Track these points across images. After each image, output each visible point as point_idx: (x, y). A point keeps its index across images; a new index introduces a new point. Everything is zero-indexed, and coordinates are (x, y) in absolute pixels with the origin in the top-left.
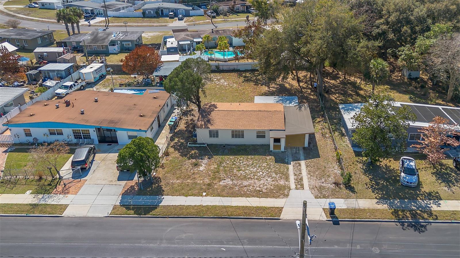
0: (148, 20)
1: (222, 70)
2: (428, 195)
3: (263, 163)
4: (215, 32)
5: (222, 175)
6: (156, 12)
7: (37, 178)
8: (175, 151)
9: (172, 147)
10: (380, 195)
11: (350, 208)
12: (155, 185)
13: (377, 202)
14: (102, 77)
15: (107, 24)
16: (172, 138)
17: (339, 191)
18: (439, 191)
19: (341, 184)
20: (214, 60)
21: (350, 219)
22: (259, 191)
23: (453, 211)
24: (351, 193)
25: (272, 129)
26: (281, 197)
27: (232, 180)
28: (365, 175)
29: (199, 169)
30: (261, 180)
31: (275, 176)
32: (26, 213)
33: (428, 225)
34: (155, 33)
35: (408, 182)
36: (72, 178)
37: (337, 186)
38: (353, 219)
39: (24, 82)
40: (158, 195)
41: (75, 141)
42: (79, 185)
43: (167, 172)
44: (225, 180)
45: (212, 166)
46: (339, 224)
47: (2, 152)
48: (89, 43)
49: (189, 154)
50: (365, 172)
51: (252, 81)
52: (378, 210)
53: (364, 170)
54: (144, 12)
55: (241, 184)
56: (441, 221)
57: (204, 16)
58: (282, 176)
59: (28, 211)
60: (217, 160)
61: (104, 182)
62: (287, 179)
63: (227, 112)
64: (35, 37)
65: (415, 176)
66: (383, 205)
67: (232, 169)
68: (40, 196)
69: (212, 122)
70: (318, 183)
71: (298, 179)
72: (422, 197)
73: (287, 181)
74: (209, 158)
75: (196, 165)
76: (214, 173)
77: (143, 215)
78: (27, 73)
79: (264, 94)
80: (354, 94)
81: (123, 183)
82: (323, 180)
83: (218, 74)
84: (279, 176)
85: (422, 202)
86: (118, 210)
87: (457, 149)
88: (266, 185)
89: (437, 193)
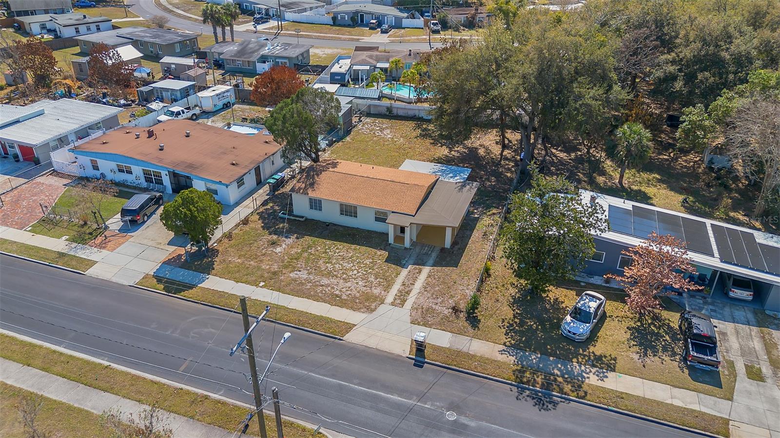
0: (338, 30)
1: (395, 115)
2: (595, 359)
3: (368, 258)
4: (413, 54)
5: (301, 263)
6: (351, 18)
7: (82, 222)
8: (259, 220)
9: (258, 213)
10: (514, 340)
11: (454, 348)
12: (208, 259)
13: (502, 350)
14: (227, 106)
15: (279, 32)
16: (266, 202)
17: (452, 321)
18: (619, 358)
19: (462, 312)
20: (394, 99)
21: (443, 363)
22: (337, 296)
23: (622, 393)
24: (470, 328)
25: (395, 211)
26: (362, 310)
27: (309, 274)
28: (510, 307)
29: (274, 250)
30: (350, 281)
31: (373, 280)
32: (50, 262)
33: (564, 402)
34: (336, 50)
35: (570, 332)
36: (119, 230)
37: (455, 313)
38: (448, 364)
39: (133, 101)
40: (203, 273)
41: (145, 184)
42: (122, 240)
43: (231, 246)
44: (300, 271)
45: (294, 249)
46: (422, 367)
47: (63, 185)
48: (232, 56)
49: (275, 227)
50: (513, 304)
51: (432, 137)
52: (495, 361)
53: (514, 299)
54: (336, 17)
55: (318, 282)
56: (589, 402)
57: (423, 28)
58: (382, 282)
59: (53, 261)
60: (307, 243)
61: (150, 243)
62: (387, 288)
63: (344, 175)
64: (171, 42)
65: (587, 325)
66: (508, 357)
67: (319, 258)
68: (74, 245)
69: (316, 186)
70: (430, 303)
71: (403, 292)
72: (583, 359)
73: (385, 291)
74: (297, 238)
75: (274, 244)
76: (291, 259)
77: (172, 294)
78: (138, 89)
79: (437, 160)
80: (586, 179)
81: (172, 248)
82: (439, 300)
83: (388, 120)
84: (379, 281)
85: (577, 366)
86: (147, 281)
87: (707, 299)
88: (351, 290)
89: (615, 359)
